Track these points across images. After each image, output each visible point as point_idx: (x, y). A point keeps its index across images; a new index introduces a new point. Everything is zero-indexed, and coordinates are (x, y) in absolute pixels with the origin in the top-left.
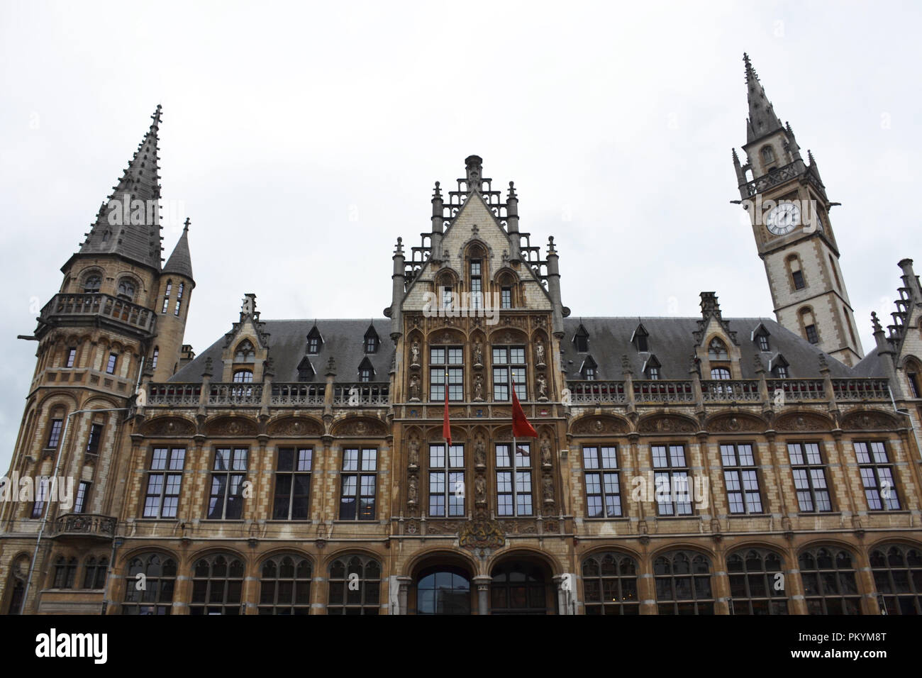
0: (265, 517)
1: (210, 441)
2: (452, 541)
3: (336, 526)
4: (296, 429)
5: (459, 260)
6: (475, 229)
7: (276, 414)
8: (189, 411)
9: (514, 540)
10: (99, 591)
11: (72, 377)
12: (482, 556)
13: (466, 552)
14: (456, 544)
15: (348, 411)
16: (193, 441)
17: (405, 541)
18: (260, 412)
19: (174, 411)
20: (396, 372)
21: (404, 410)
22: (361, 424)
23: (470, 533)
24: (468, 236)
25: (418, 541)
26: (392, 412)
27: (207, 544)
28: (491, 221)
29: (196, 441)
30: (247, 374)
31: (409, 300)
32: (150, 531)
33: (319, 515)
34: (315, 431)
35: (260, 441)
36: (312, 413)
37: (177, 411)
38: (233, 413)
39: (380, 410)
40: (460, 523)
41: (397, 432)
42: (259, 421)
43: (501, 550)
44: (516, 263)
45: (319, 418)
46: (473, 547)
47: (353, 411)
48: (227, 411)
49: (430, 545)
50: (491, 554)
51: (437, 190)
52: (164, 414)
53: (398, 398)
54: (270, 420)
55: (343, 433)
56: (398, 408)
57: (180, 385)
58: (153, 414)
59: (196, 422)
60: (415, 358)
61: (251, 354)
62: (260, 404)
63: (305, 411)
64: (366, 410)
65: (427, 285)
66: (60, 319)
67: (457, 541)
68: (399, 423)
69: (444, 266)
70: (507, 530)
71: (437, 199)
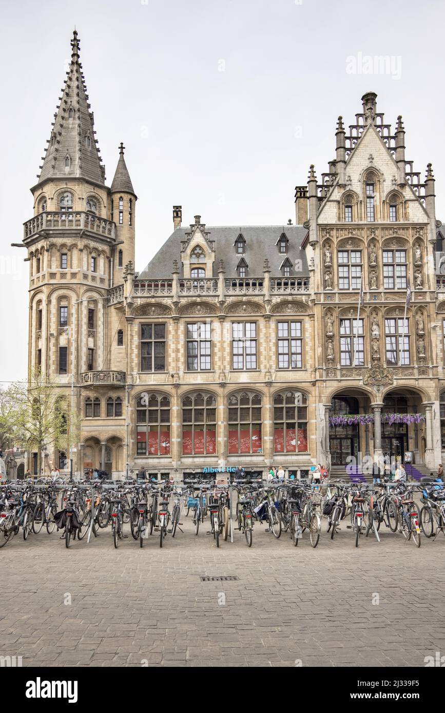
0: (229, 369)
1: (183, 319)
2: (358, 381)
3: (278, 373)
4: (245, 310)
5: (359, 183)
6: (371, 158)
7: (230, 300)
8: (166, 299)
9: (399, 381)
10: (120, 418)
11: (69, 276)
12: (378, 390)
13: (368, 388)
14: (361, 383)
15: (281, 297)
16: (171, 320)
17: (327, 382)
18: (218, 299)
19: (155, 299)
20: (316, 269)
21: (322, 296)
22: (290, 306)
23: (371, 376)
24: (366, 164)
25: (336, 381)
26: (313, 297)
27: (191, 387)
28: (384, 151)
29: (174, 320)
30: (200, 271)
31: (322, 216)
32: (150, 380)
33: (265, 366)
34: (257, 311)
35: (219, 319)
36: (256, 299)
37: (157, 299)
38: (198, 300)
39: (304, 296)
40: (363, 370)
41: (317, 311)
42: (218, 305)
43: (391, 386)
44: (403, 186)
45: (261, 302)
46: (373, 385)
47: (285, 297)
48: (194, 298)
49: (344, 384)
50: (385, 390)
51: (341, 124)
52: (148, 301)
53: (318, 288)
54: (226, 304)
55: (278, 312)
56: (318, 295)
57: (157, 281)
58: (139, 301)
59: (173, 306)
60: (328, 259)
61: (202, 256)
62: (217, 293)
63: (250, 297)
64: (294, 296)
65: (335, 204)
66: (51, 232)
67: (362, 381)
68: (320, 305)
69: (347, 189)
70: (393, 374)
71: (340, 132)
